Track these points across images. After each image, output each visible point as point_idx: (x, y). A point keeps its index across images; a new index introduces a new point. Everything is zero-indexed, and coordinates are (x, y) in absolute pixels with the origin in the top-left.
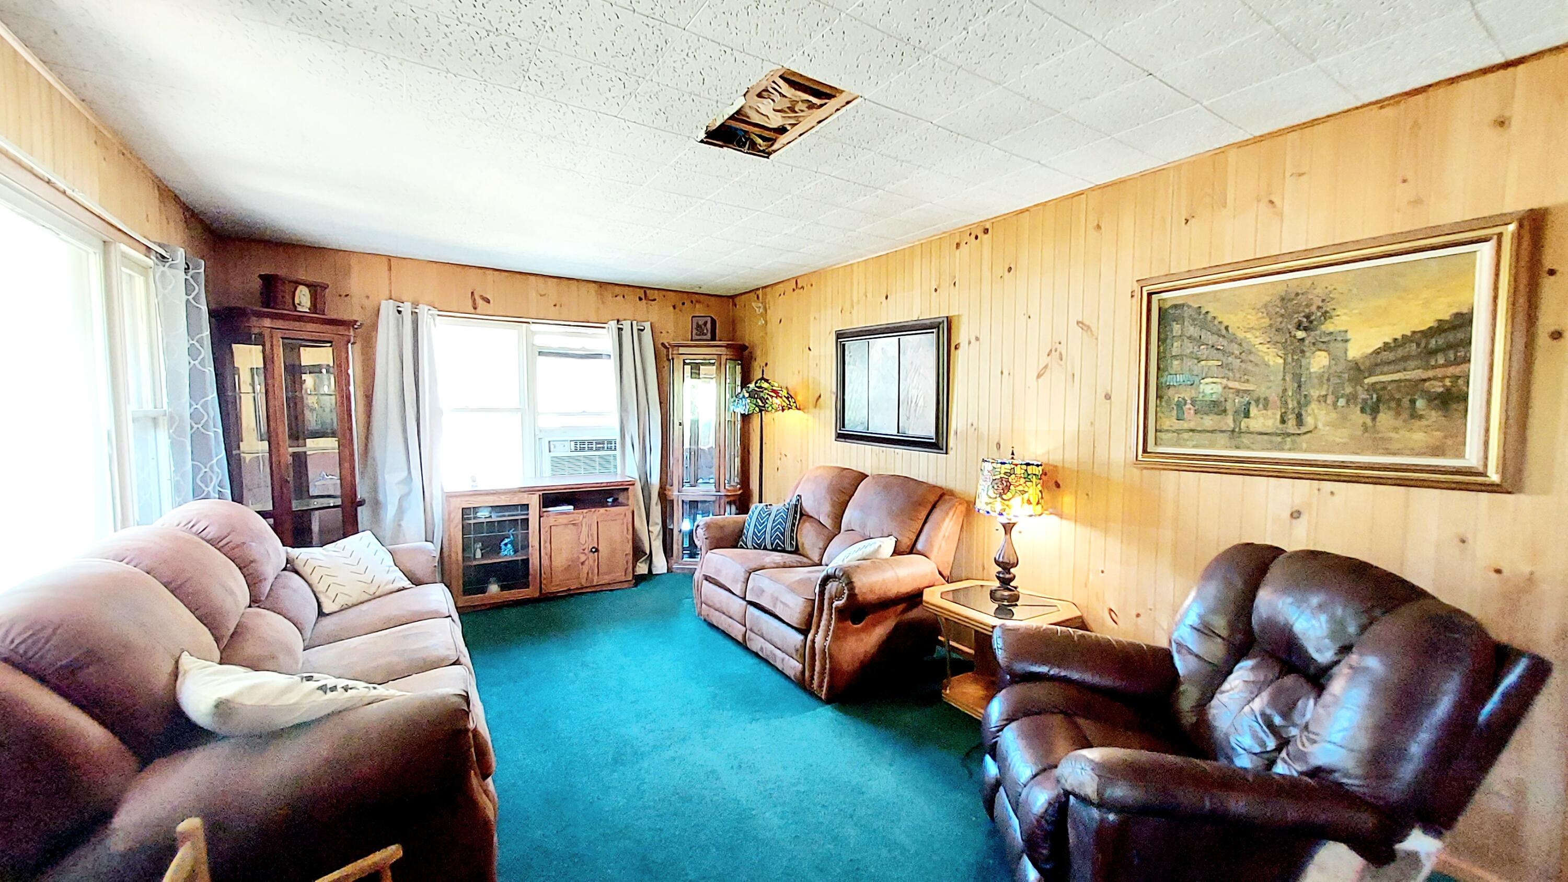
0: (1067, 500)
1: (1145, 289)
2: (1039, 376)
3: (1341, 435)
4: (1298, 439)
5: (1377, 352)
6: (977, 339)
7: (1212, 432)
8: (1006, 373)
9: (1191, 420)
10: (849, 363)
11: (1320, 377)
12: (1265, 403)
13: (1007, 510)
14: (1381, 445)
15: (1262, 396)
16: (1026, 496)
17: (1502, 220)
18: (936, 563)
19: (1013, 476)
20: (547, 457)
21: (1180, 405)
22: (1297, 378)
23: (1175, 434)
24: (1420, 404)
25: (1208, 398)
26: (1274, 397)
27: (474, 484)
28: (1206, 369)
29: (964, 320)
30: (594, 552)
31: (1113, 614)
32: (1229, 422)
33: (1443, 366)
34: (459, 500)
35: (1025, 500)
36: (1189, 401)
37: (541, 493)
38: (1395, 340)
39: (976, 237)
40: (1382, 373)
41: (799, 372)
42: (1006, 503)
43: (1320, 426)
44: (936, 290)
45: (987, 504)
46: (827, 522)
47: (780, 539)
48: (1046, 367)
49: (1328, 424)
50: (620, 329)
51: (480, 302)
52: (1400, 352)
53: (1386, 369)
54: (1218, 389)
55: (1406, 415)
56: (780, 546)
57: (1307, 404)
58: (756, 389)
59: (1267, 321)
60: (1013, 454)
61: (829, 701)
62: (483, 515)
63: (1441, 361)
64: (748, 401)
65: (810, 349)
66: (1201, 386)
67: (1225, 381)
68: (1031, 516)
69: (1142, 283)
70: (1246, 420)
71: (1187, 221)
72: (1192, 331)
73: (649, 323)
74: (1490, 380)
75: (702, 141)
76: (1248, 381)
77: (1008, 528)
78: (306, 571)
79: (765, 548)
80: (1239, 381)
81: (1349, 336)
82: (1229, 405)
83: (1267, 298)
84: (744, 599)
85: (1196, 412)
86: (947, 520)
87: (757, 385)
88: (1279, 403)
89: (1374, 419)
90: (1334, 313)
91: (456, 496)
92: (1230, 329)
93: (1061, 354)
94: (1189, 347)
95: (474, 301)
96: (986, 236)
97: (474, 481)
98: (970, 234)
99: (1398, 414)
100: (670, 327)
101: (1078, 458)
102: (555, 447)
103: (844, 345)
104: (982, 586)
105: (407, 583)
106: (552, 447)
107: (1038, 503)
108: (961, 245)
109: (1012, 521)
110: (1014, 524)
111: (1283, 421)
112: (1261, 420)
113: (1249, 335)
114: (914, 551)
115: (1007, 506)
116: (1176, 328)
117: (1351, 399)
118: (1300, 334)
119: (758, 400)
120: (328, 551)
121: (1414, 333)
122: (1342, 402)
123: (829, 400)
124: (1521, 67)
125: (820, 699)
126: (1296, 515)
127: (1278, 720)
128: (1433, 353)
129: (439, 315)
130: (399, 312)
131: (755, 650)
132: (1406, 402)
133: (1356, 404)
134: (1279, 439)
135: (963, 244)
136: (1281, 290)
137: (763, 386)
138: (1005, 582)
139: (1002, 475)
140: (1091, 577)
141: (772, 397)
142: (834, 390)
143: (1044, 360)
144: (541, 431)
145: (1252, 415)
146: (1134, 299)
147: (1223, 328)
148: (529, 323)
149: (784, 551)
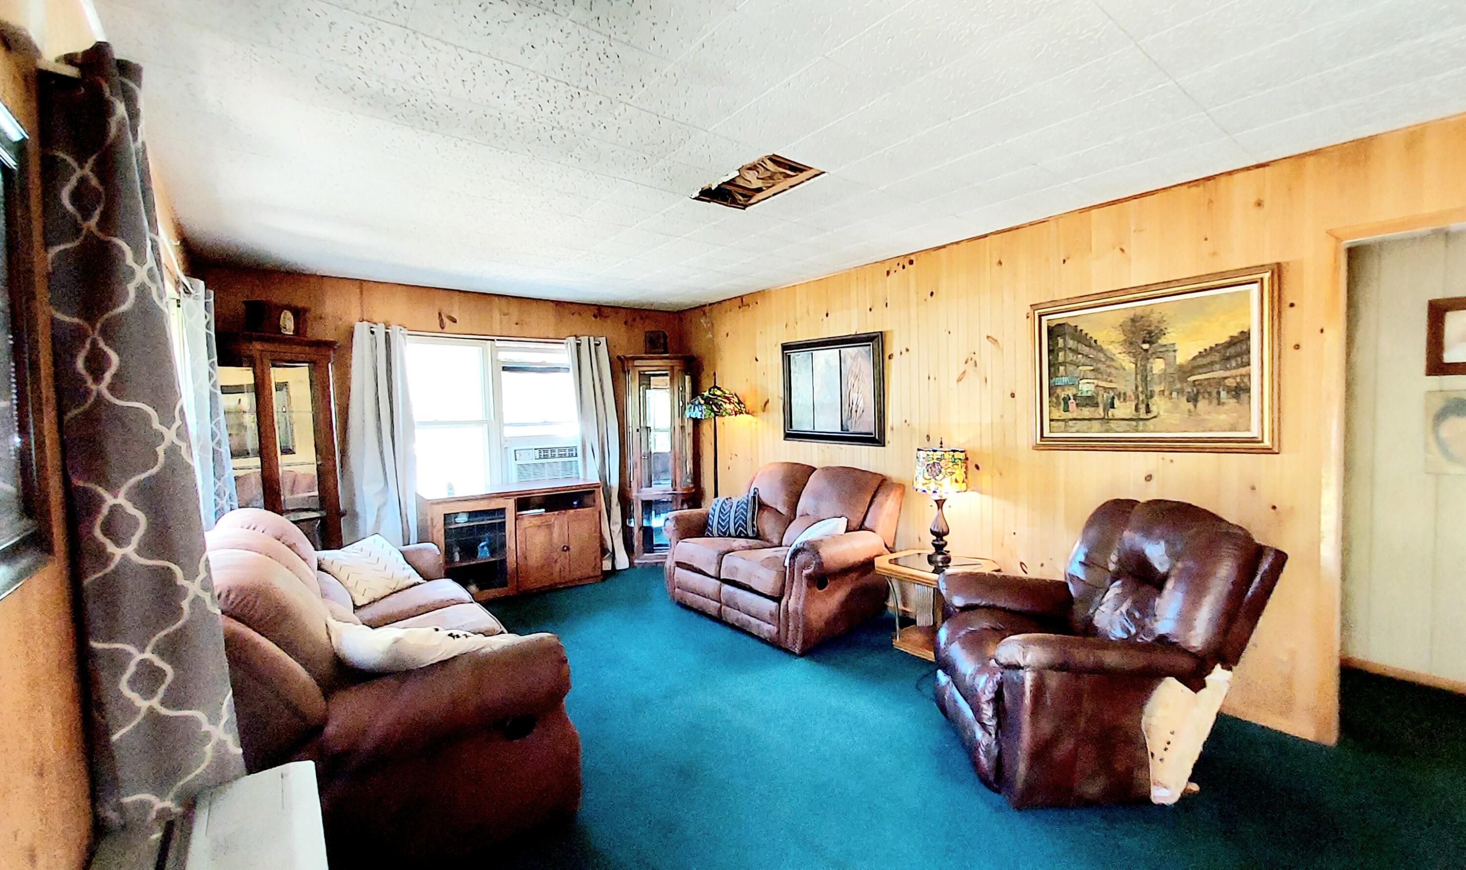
0: (985, 479)
1: (1036, 312)
2: (959, 380)
3: (1175, 419)
4: (1148, 423)
5: (1195, 358)
6: (907, 350)
7: (1090, 420)
8: (932, 378)
9: (1074, 412)
10: (795, 372)
11: (1160, 376)
12: (1124, 397)
13: (940, 488)
14: (1200, 425)
15: (1122, 392)
16: (954, 477)
17: (1262, 268)
18: (882, 536)
19: (943, 461)
20: (513, 465)
21: (1066, 400)
22: (1145, 379)
23: (1063, 423)
24: (1223, 394)
25: (1085, 394)
26: (1130, 393)
27: (451, 492)
28: (1082, 373)
29: (896, 335)
30: (566, 551)
31: (1023, 566)
32: (1100, 412)
33: (1235, 368)
34: (441, 506)
35: (954, 480)
36: (1072, 398)
37: (516, 498)
38: (1205, 350)
39: (904, 267)
40: (1200, 374)
41: (747, 380)
42: (939, 482)
43: (1161, 413)
44: (870, 310)
45: (924, 484)
46: (783, 510)
47: (743, 527)
48: (964, 372)
49: (1167, 411)
50: (578, 345)
51: (447, 321)
52: (1208, 360)
53: (1201, 371)
54: (1092, 387)
55: (1215, 402)
56: (743, 533)
57: (1152, 397)
58: (710, 396)
59: (1123, 337)
60: (941, 443)
61: (803, 654)
62: (462, 520)
63: (1234, 364)
64: (704, 407)
65: (757, 360)
66: (1080, 386)
67: (1096, 381)
68: (958, 492)
69: (1035, 307)
70: (1112, 410)
71: (1064, 261)
72: (1071, 343)
73: (604, 338)
74: (1262, 375)
75: (696, 198)
76: (1111, 381)
77: (940, 503)
78: (334, 569)
79: (730, 536)
80: (1106, 381)
81: (1177, 347)
82: (1100, 400)
83: (1121, 320)
84: (718, 578)
85: (1077, 405)
86: (889, 501)
87: (711, 392)
88: (1133, 397)
89: (1195, 406)
90: (1166, 331)
91: (438, 503)
92: (1098, 342)
93: (975, 362)
94: (1071, 356)
95: (441, 321)
96: (911, 266)
97: (451, 489)
98: (898, 264)
99: (1210, 403)
100: (623, 341)
101: (993, 445)
102: (520, 455)
103: (789, 356)
104: (919, 554)
105: (420, 579)
106: (518, 455)
107: (963, 482)
108: (891, 273)
109: (943, 498)
110: (944, 500)
111: (1137, 409)
112: (1122, 410)
113: (1111, 347)
114: (863, 527)
115: (940, 485)
116: (1061, 341)
117: (1180, 392)
118: (1146, 346)
119: (713, 406)
120: (348, 552)
121: (1216, 345)
122: (1174, 394)
123: (777, 405)
124: (1267, 168)
125: (794, 653)
126: (1149, 478)
127: (1137, 615)
128: (1228, 359)
129: (409, 335)
130: (372, 332)
131: (730, 622)
132: (1214, 394)
133: (1183, 396)
134: (1134, 423)
135: (892, 273)
136: (1131, 314)
137: (716, 393)
138: (939, 548)
139: (935, 461)
140: (1006, 538)
141: (725, 403)
142: (782, 395)
143: (963, 367)
144: (506, 441)
145: (1115, 406)
146: (1029, 319)
147: (1093, 342)
148: (493, 340)
149: (747, 537)
